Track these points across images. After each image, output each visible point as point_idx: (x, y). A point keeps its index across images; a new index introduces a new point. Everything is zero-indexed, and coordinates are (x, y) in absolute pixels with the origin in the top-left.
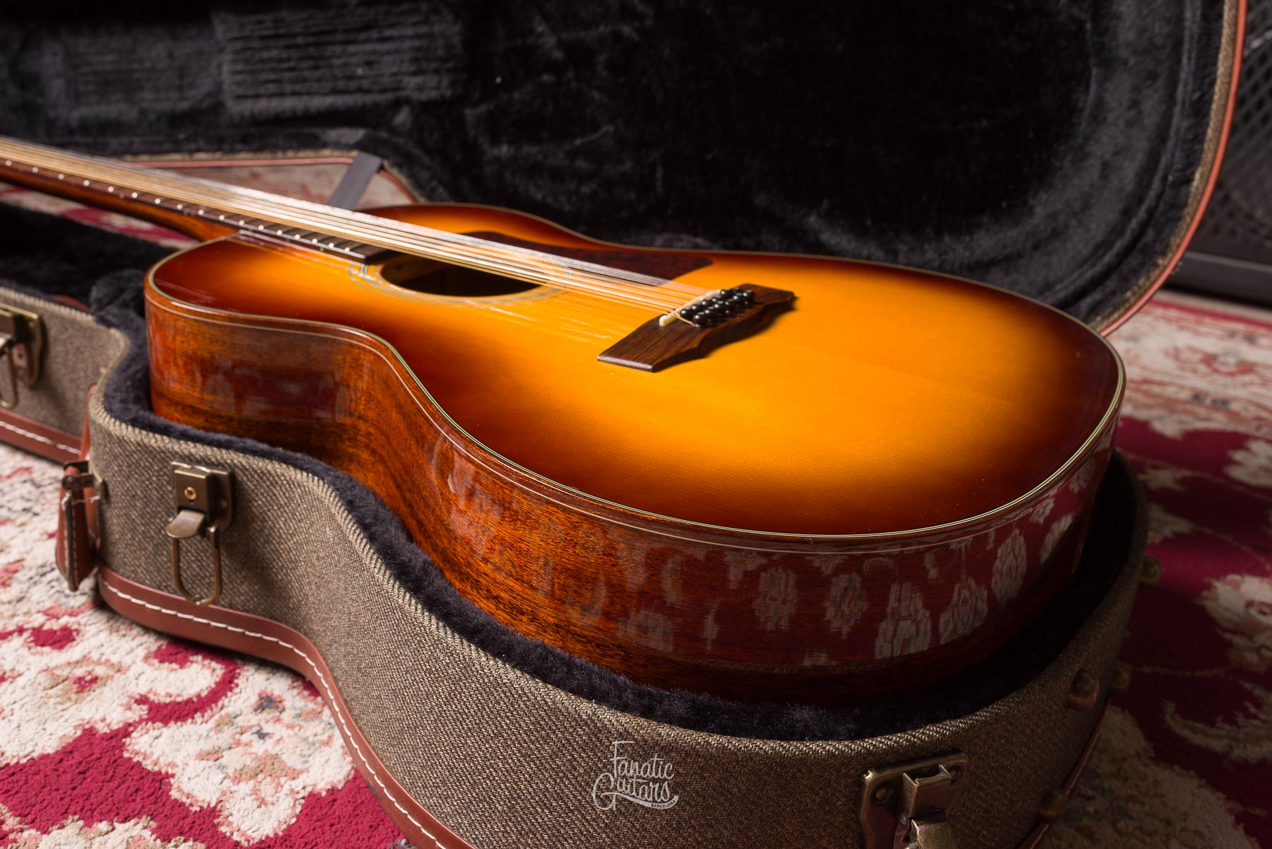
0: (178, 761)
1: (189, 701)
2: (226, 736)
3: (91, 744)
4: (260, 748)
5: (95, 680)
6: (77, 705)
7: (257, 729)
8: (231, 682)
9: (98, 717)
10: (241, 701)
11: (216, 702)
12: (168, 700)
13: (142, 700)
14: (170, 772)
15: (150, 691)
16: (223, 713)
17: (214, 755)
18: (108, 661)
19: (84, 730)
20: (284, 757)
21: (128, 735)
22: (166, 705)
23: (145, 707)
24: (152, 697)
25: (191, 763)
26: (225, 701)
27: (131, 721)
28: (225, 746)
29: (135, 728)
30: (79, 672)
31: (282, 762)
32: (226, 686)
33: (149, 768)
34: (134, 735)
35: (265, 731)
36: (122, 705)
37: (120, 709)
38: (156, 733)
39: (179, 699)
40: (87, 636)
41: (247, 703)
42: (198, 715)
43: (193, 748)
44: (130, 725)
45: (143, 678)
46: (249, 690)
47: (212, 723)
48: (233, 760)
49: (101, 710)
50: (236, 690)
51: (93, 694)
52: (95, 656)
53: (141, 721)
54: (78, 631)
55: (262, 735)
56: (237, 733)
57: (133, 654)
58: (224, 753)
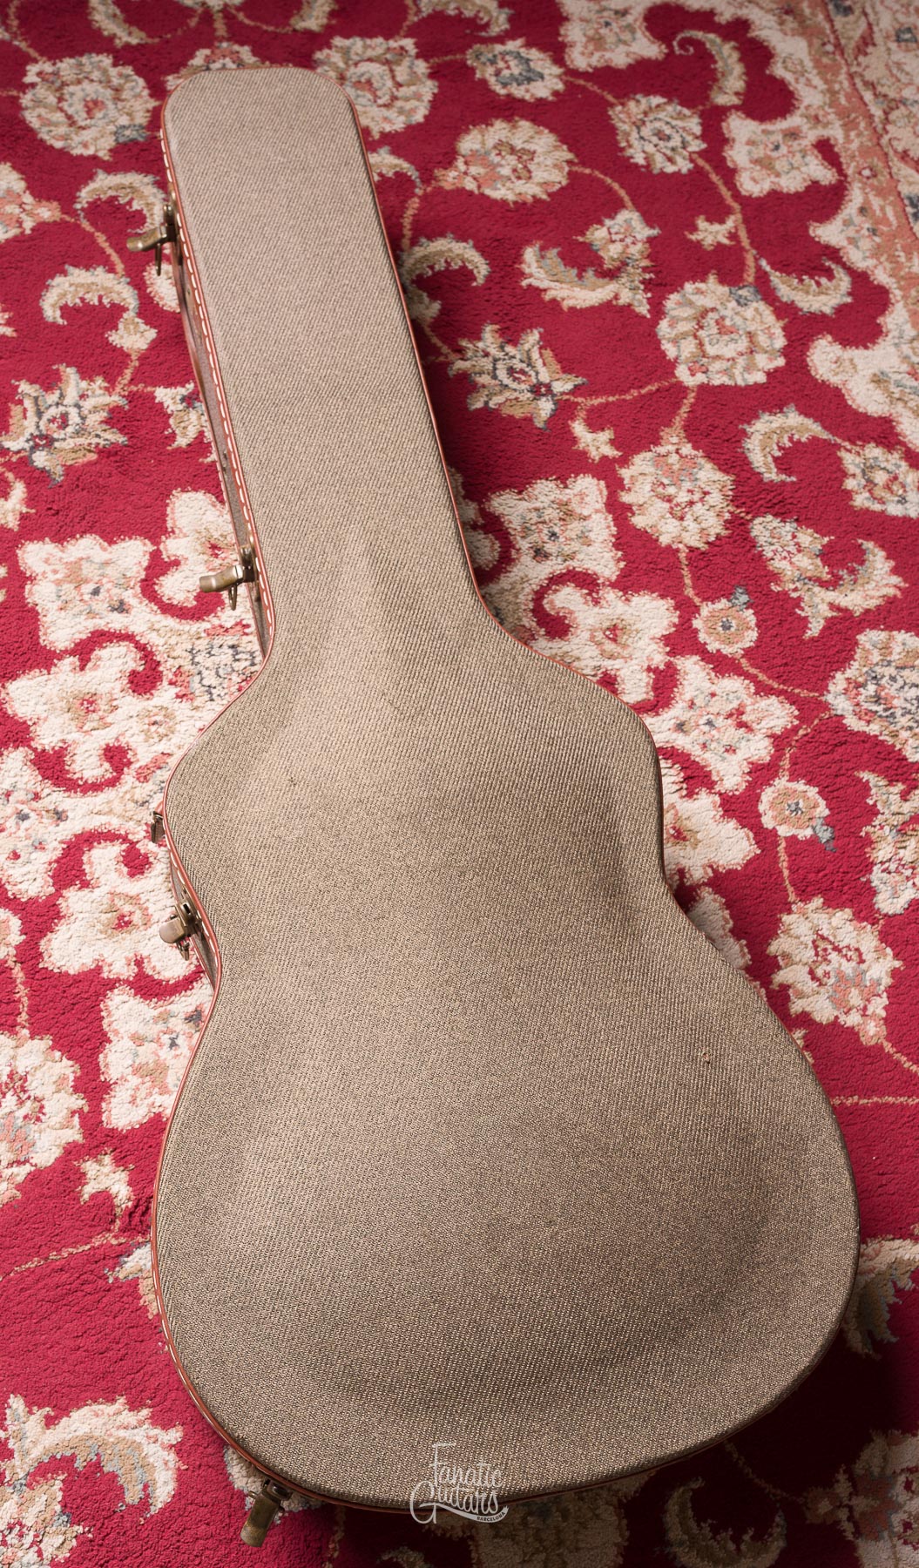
0: (122, 1031)
1: (159, 982)
2: (154, 1030)
3: (92, 981)
4: (165, 1054)
5: (128, 923)
6: (107, 940)
7: (174, 1036)
8: (192, 982)
9: (109, 961)
10: (184, 1004)
11: (171, 995)
12: (150, 973)
13: (139, 963)
14: (112, 1037)
15: (148, 957)
16: (169, 1007)
17: (138, 1040)
18: (147, 909)
19: (97, 965)
20: (170, 1072)
21: (111, 989)
22: (148, 976)
23: (136, 970)
24: (145, 965)
25: (126, 1038)
26: (176, 998)
27: (122, 977)
28: (149, 1039)
29: (120, 985)
30: (127, 909)
31: (166, 1075)
32: (186, 983)
33: (105, 1026)
34: (116, 991)
35: (177, 1042)
36: (126, 958)
37: (124, 961)
38: (125, 997)
39: (156, 977)
40: (152, 874)
41: (186, 1009)
42: (155, 1000)
43: (134, 1026)
44: (118, 980)
45: (152, 940)
46: (196, 997)
47: (156, 1013)
48: (146, 1053)
49: (116, 953)
50: (189, 992)
51: (121, 936)
52: (143, 898)
53: (127, 982)
54: (151, 863)
55: (173, 1044)
56: (162, 1031)
57: (163, 912)
58: (146, 1043)
